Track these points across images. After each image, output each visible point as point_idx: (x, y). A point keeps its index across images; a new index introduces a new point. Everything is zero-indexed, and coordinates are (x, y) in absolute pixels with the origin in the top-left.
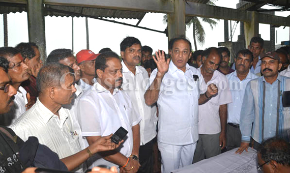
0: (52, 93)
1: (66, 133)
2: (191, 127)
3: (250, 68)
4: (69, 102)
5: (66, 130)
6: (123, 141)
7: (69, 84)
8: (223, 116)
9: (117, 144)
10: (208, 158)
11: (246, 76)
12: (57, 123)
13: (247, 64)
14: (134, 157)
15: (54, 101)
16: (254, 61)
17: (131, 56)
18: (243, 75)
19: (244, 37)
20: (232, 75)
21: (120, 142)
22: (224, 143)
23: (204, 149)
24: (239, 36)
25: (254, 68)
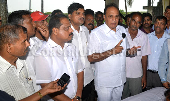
0: (9, 48)
1: (22, 79)
2: (121, 74)
3: (165, 29)
4: (24, 54)
5: (22, 77)
6: (66, 84)
7: (23, 40)
8: (145, 64)
9: (63, 87)
10: (133, 96)
11: (162, 35)
12: (15, 72)
13: (162, 26)
14: (78, 98)
15: (11, 55)
16: (168, 24)
17: (77, 18)
18: (160, 35)
19: (162, 4)
20: (152, 34)
21: (65, 86)
22: (145, 84)
23: (130, 88)
24: (158, 2)
25: (168, 29)
